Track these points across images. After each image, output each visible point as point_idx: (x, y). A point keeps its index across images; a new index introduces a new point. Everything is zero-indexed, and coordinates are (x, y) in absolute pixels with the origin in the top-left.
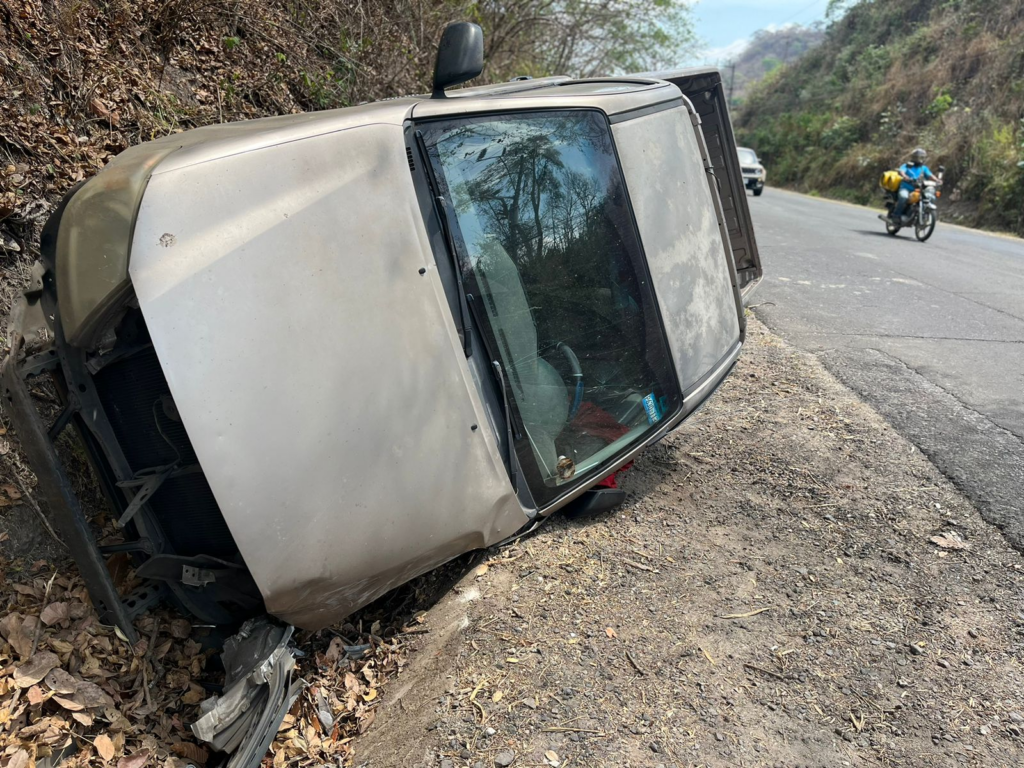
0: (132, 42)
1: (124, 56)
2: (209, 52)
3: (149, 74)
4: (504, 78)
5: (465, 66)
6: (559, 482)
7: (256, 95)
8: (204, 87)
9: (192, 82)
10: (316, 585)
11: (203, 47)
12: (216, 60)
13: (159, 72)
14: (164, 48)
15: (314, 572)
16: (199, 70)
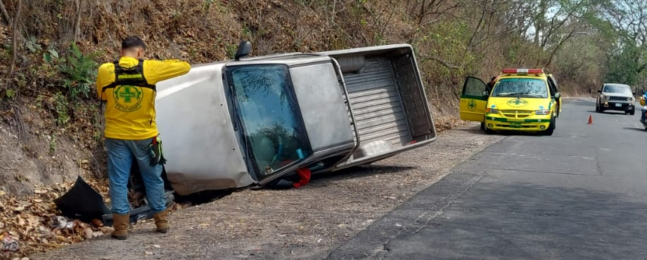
0: (158, 35)
1: (155, 41)
2: (190, 36)
3: (163, 47)
4: (253, 56)
5: (244, 52)
6: (266, 174)
7: (207, 53)
8: (186, 51)
9: (181, 49)
10: (179, 174)
11: (188, 34)
12: (193, 39)
13: (167, 45)
14: (171, 37)
15: (179, 171)
16: (185, 44)
